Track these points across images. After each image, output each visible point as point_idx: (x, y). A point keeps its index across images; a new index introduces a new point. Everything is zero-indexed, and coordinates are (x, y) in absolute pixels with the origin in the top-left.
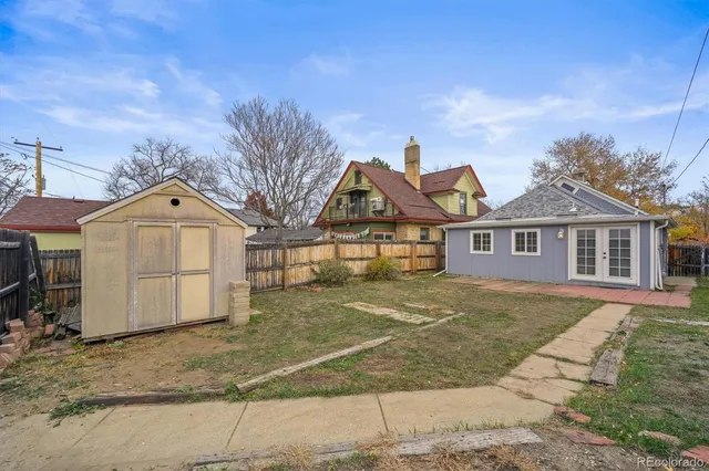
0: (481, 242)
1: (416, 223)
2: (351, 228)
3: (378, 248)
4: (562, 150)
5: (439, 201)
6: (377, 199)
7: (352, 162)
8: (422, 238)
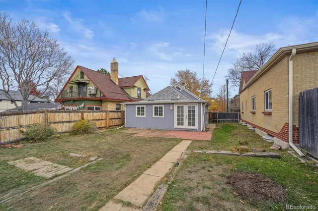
0: (140, 111)
1: (114, 102)
2: (73, 103)
3: (82, 115)
4: (180, 74)
5: (127, 91)
6: (91, 88)
7: (78, 67)
8: (117, 109)
